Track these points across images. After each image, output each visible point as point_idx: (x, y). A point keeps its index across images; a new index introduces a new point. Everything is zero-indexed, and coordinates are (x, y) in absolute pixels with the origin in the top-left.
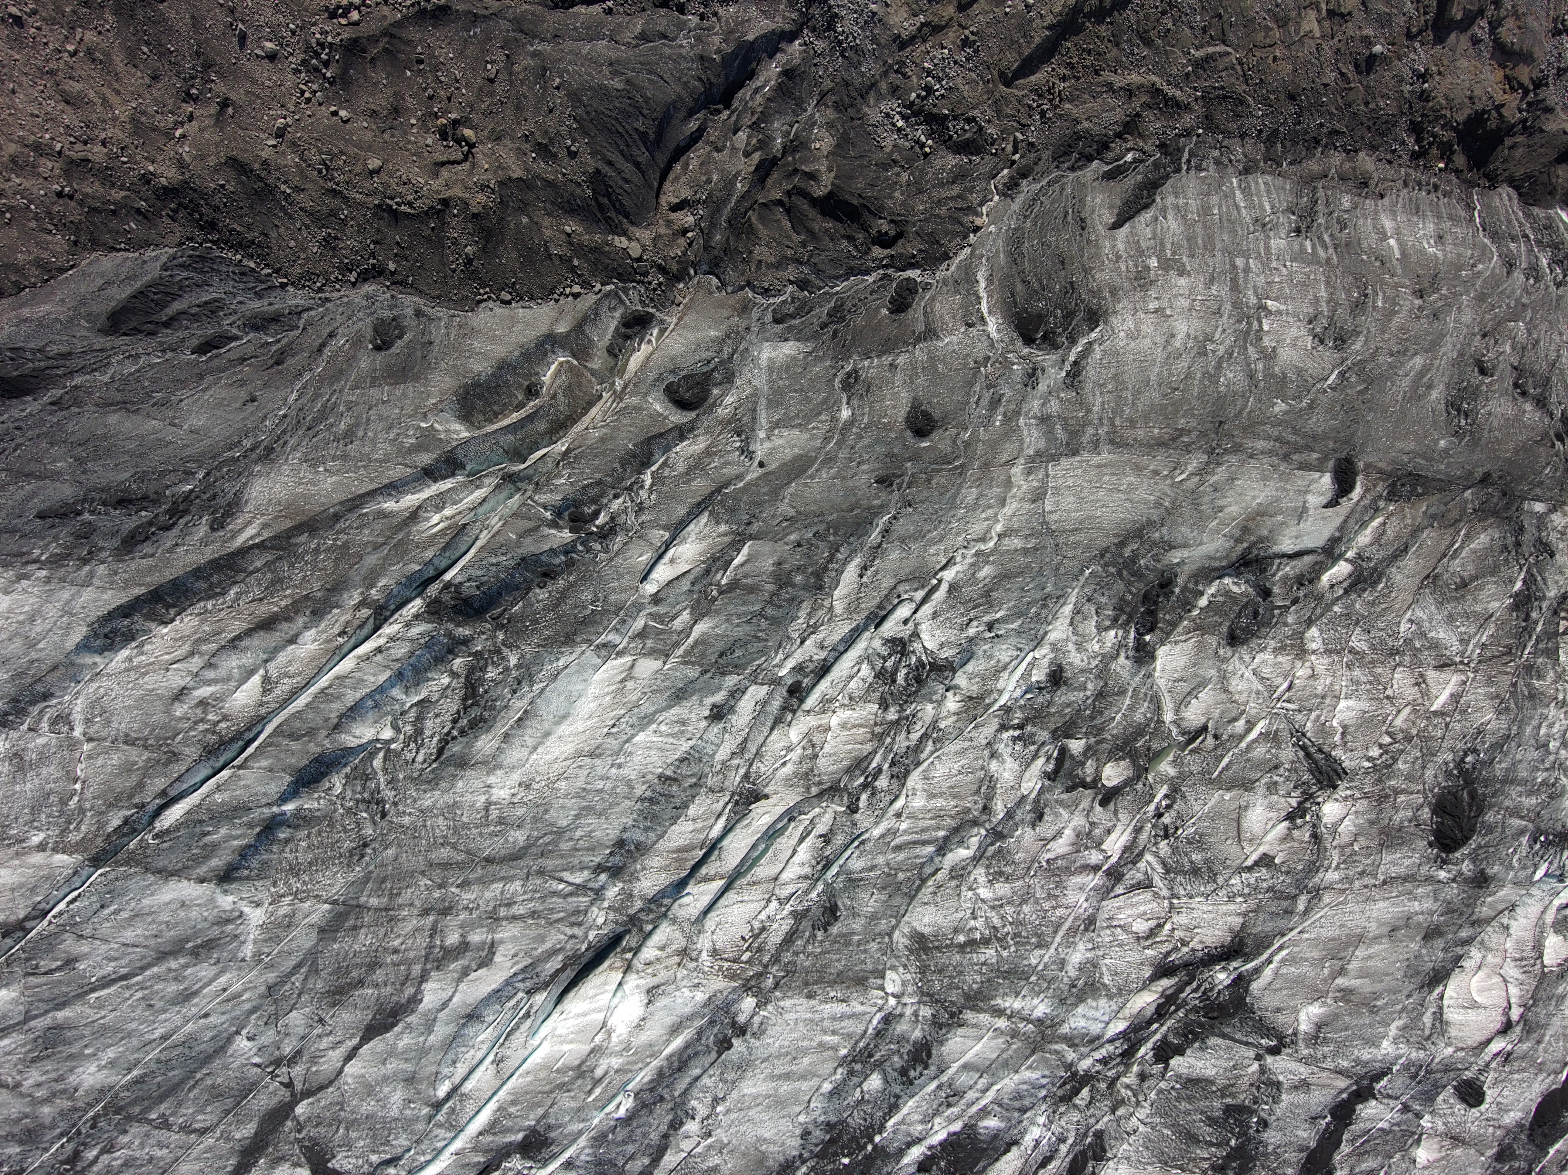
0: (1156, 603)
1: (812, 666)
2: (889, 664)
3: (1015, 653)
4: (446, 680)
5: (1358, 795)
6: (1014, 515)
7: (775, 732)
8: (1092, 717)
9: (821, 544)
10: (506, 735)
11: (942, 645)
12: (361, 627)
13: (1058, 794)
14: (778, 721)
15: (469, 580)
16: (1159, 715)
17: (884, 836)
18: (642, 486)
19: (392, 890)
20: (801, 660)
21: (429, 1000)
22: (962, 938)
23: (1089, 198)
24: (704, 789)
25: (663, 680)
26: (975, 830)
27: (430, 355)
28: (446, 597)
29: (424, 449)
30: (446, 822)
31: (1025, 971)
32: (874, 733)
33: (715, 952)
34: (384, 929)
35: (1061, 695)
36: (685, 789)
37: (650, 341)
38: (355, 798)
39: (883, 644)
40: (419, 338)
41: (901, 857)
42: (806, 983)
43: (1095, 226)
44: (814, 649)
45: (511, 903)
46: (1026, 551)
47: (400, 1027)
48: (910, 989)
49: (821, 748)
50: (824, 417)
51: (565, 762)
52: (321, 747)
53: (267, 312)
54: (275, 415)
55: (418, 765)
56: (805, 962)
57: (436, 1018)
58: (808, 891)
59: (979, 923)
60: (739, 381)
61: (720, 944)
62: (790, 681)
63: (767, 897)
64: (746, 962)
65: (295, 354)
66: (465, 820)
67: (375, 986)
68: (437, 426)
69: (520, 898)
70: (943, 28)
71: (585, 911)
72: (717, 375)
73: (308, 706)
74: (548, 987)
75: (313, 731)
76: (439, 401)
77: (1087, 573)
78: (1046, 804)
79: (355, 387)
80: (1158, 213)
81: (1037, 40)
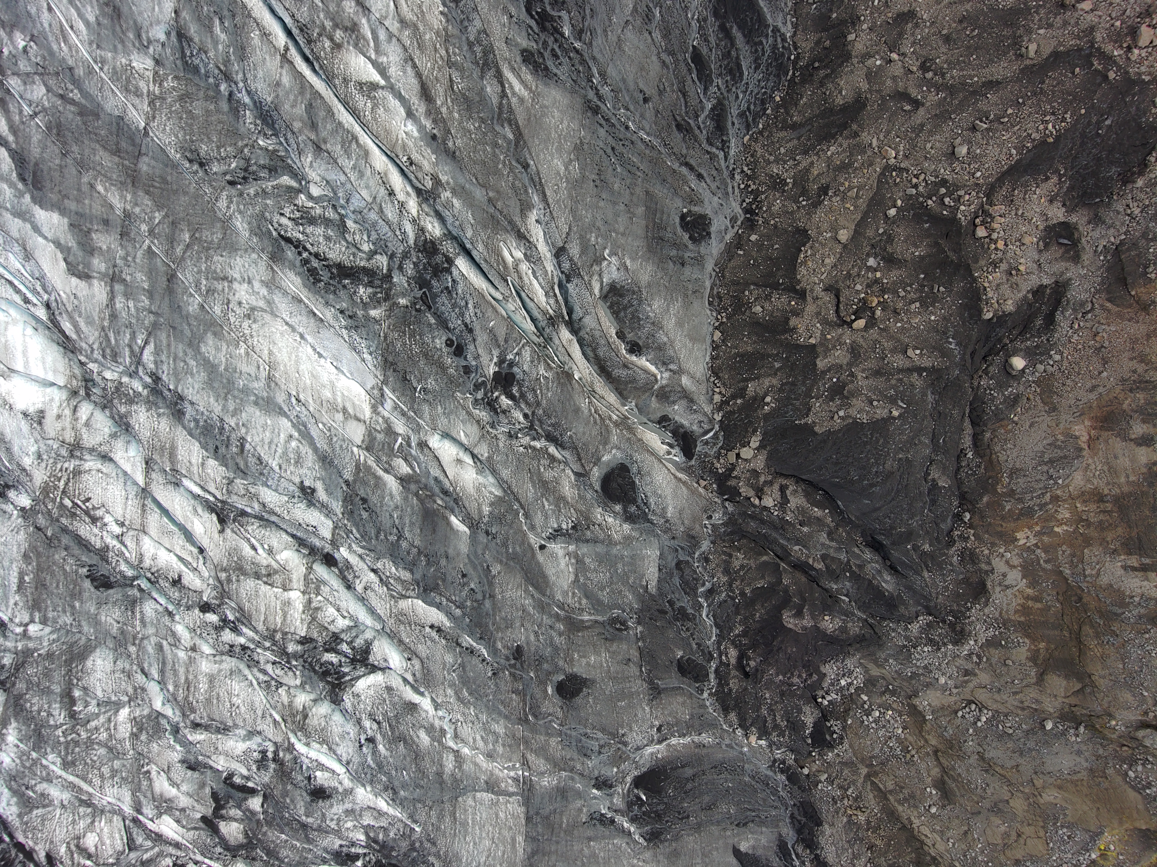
1: (350, 577)
8: (282, 818)
9: (464, 594)
10: (300, 301)
15: (454, 281)
17: (174, 634)
18: (534, 439)
19: (153, 186)
20: (355, 568)
21: (41, 215)
22: (77, 693)
23: (764, 829)
24: (232, 475)
25: (341, 446)
26: (178, 713)
27: (671, 264)
28: (439, 259)
29: (584, 251)
30: (216, 240)
31: (40, 748)
32: (275, 631)
33: (77, 473)
34: (115, 177)
35: (302, 796)
36: (232, 458)
37: (669, 453)
38: (253, 156)
39: (366, 641)
40: (687, 255)
41: (150, 650)
42: (39, 555)
43: (738, 834)
44: (365, 580)
45: (127, 296)
46: (439, 774)
47: (20, 186)
48: (31, 645)
49: (266, 583)
50: (584, 601)
51: (266, 352)
52: (300, 131)
53: (726, 120)
54: (629, 119)
55: (276, 218)
56: (59, 556)
57: (25, 220)
58: (126, 561)
59: (93, 708)
60: (626, 527)
61: (85, 477)
62: (336, 556)
63: (127, 523)
64: (61, 503)
65: (686, 142)
66: (215, 258)
67: (61, 166)
68: (605, 263)
69: (131, 304)
70: (920, 732)
71: (117, 362)
72: (633, 509)
73: (340, 123)
74: (52, 321)
75: (314, 126)
76: (626, 269)
77: (413, 826)
78: (202, 773)
79: (647, 192)
81: (900, 808)
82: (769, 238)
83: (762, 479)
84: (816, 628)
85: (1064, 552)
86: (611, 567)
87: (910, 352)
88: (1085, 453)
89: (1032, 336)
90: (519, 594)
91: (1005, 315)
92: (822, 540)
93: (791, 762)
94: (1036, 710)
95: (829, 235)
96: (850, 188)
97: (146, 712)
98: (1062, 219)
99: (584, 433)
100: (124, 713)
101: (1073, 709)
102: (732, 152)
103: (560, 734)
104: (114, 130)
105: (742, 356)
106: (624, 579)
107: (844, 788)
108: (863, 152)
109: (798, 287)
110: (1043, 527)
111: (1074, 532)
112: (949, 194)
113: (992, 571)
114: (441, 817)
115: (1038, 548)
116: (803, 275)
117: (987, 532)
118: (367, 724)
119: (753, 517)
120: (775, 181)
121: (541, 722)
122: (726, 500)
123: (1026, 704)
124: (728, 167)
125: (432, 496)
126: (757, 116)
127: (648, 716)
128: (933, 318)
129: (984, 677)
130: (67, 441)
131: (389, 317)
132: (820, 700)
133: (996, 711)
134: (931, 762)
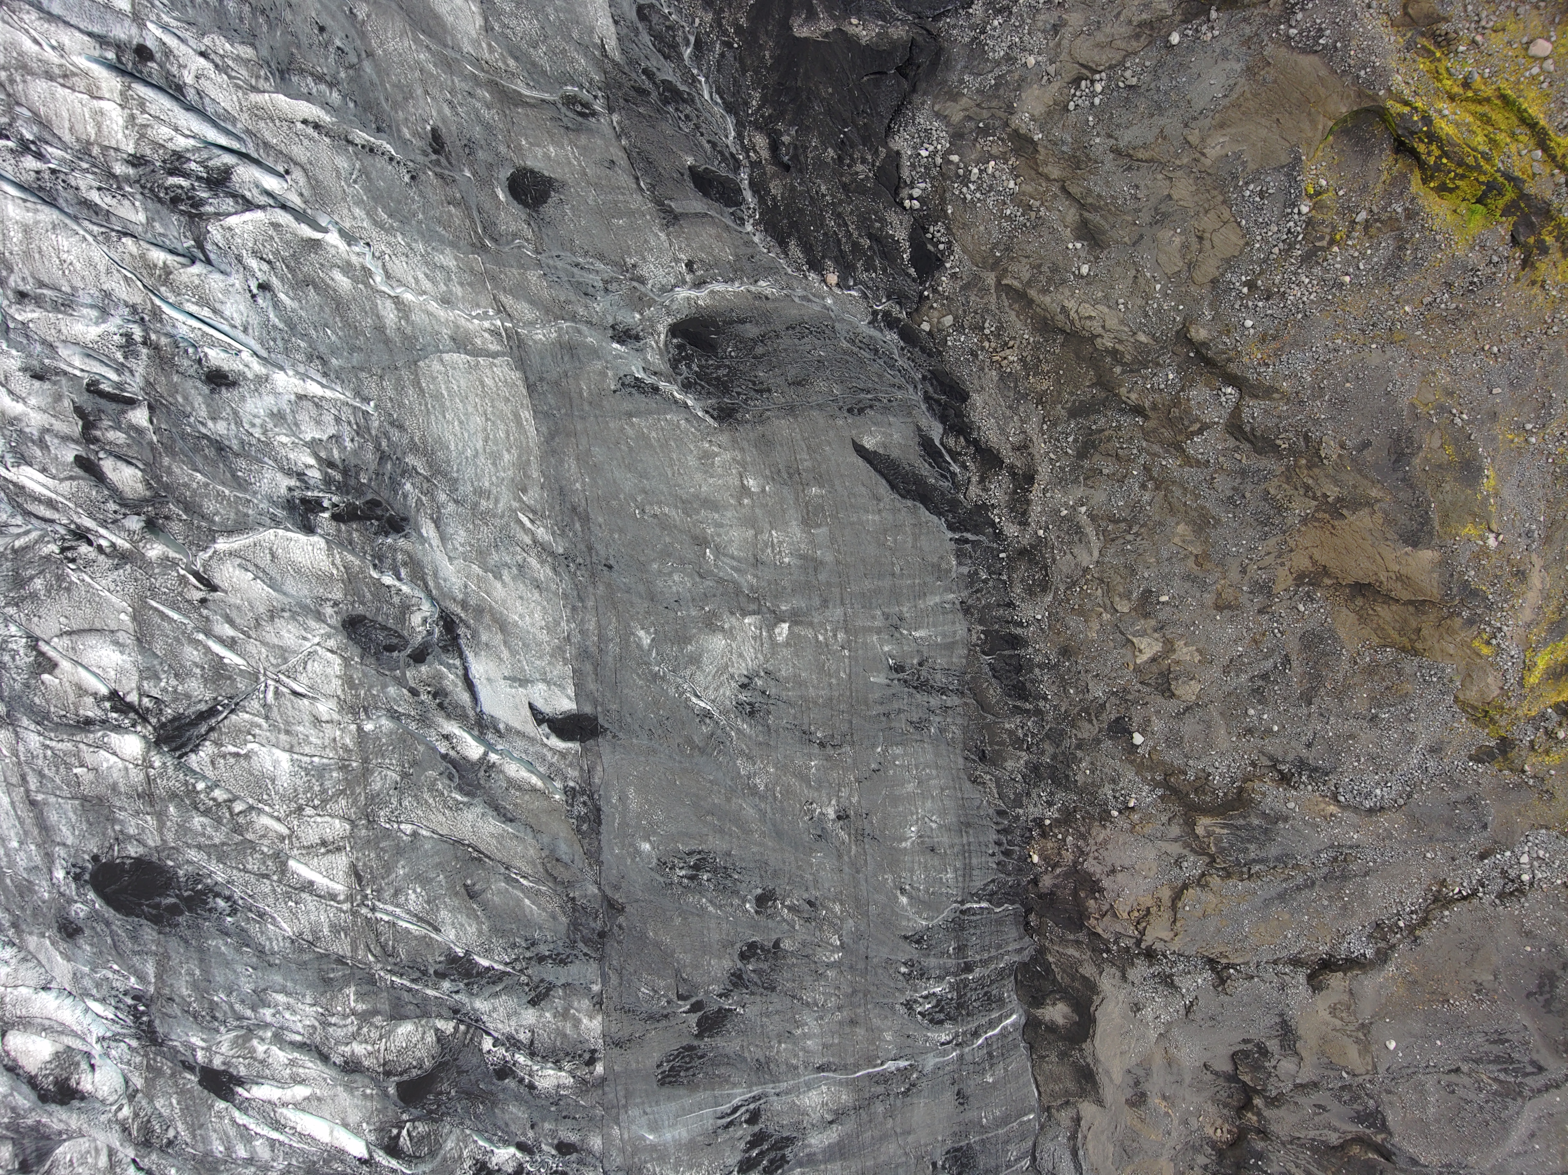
0: (368, 517)
2: (194, 168)
5: (152, 772)
6: (429, 314)
7: (87, 39)
8: (183, 436)
9: (331, 60)
11: (230, 230)
13: (70, 395)
14: (102, 42)
16: (221, 532)
20: (177, 54)
23: (892, 419)
32: (88, 143)
35: (197, 388)
39: (223, 167)
43: (855, 425)
46: (380, 329)
49: (63, 85)
50: (512, 62)
62: (148, 42)
70: (1036, 171)
77: (365, 408)
78: (55, 383)
80: (887, 500)
81: (1047, 299)
84: (842, 35)
90: (407, 45)
94: (1151, 24)
103: (539, 265)
107: (979, 328)
114: (400, 388)
118: (253, 263)
121: (507, 249)
127: (667, 245)
132: (907, 203)
133: (1111, 67)
134: (1062, 204)
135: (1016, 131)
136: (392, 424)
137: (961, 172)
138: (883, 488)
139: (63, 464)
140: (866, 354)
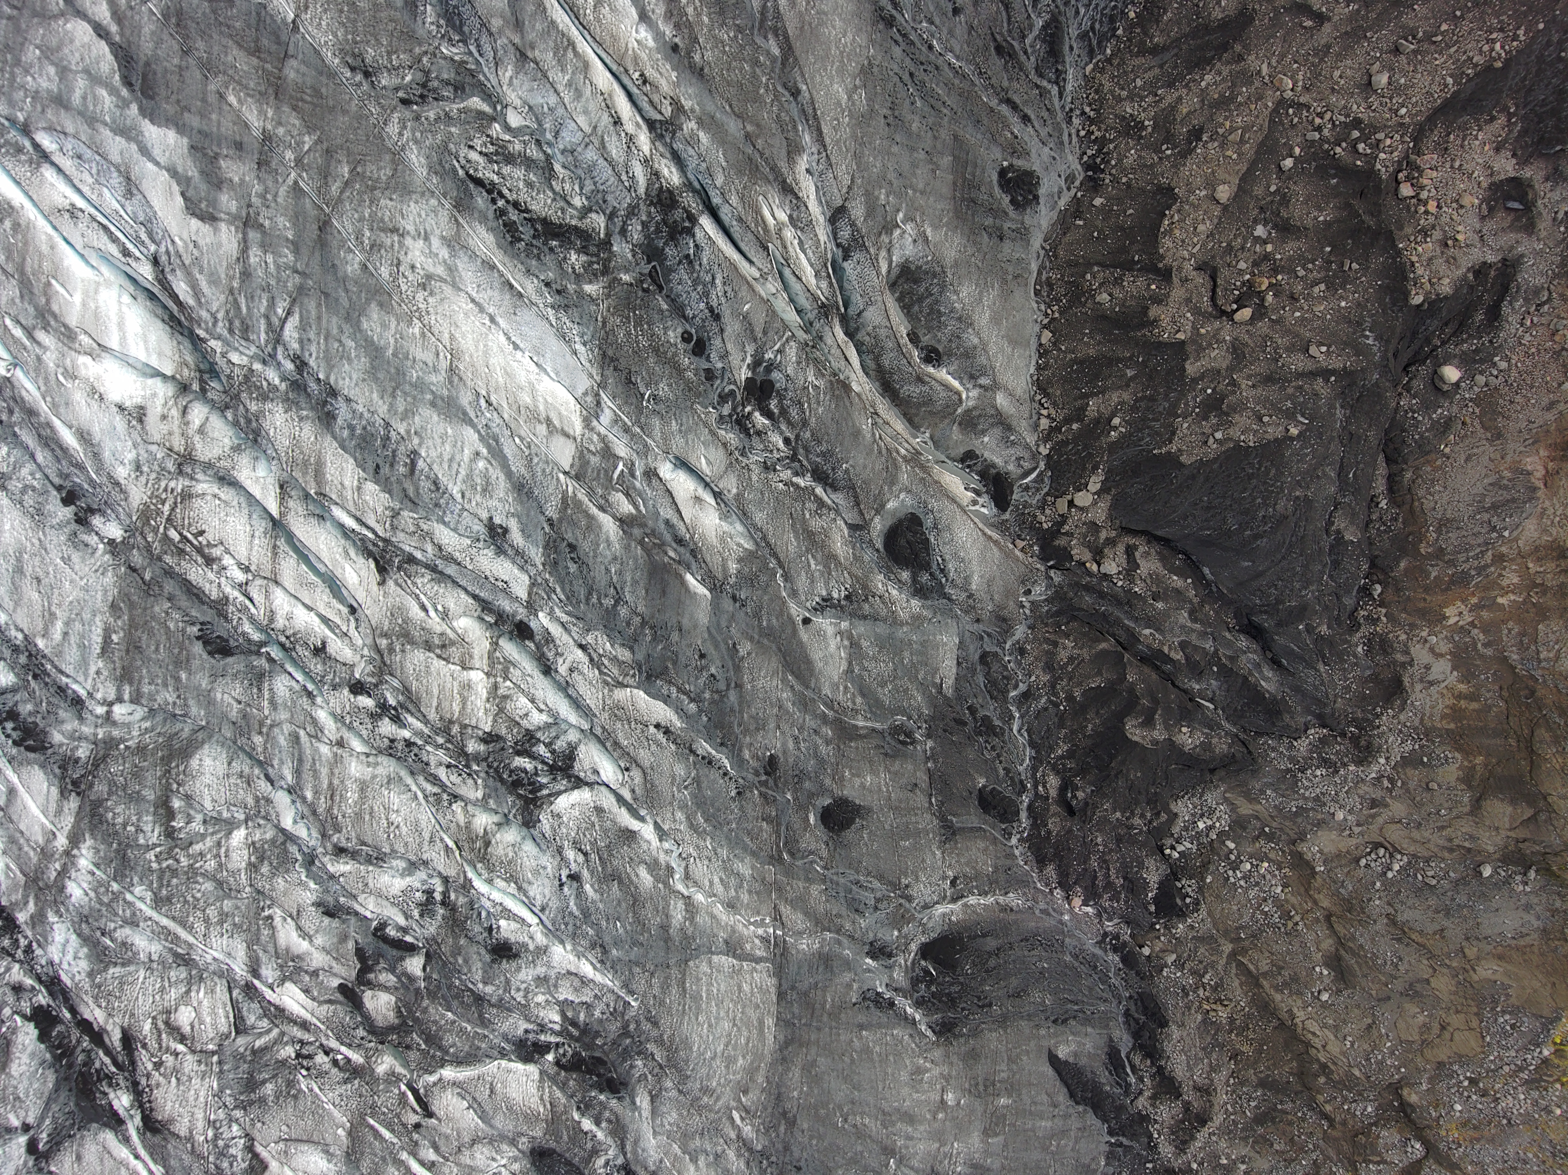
0: (590, 1072)
1: (550, 655)
2: (542, 750)
3: (538, 903)
4: (578, 202)
6: (713, 917)
7: (471, 601)
8: (450, 987)
9: (701, 681)
10: (493, 267)
11: (559, 816)
12: (651, 102)
13: (356, 936)
14: (485, 606)
16: (451, 1063)
17: (314, 722)
18: (797, 474)
19: (302, 100)
20: (558, 642)
21: (152, 132)
22: (176, 804)
23: (1089, 1030)
24: (397, 505)
25: (544, 471)
26: (315, 834)
27: (985, 236)
28: (678, 214)
29: (870, 212)
30: (384, 178)
31: (124, 876)
33: (187, 496)
34: (252, 85)
35: (479, 954)
36: (399, 481)
37: (975, 502)
38: (433, 68)
39: (569, 744)
40: (1007, 225)
41: (282, 741)
42: (132, 606)
43: (1056, 1035)
44: (570, 659)
45: (265, 247)
47: (125, 92)
48: (116, 733)
50: (859, 700)
51: (447, 336)
52: (500, 32)
53: (1062, 43)
54: (933, 36)
55: (463, 151)
56: (160, 608)
57: (129, 139)
58: (252, 620)
59: (197, 826)
60: (915, 604)
61: (197, 503)
62: (533, 625)
63: (253, 568)
64: (165, 534)
65: (1007, 71)
66: (383, 202)
67: (180, 67)
68: (897, 233)
69: (270, 259)
70: (1307, 891)
71: (247, 339)
72: (925, 578)
73: (553, 22)
74: (160, 282)
75: (518, 25)
76: (926, 240)
77: (629, 999)
78: (344, 921)
79: (956, 137)
80: (1062, 1107)
81: (1278, 997)
82: (1119, 201)
83: (1103, 535)
84: (1170, 742)
85: (1510, 630)
86: (895, 655)
87: (1313, 350)
88: (1539, 494)
89: (1470, 336)
90: (774, 683)
91: (1439, 299)
92: (1181, 621)
93: (1127, 938)
94: (1469, 850)
95: (1204, 193)
96: (1232, 130)
97: (268, 836)
98: (1512, 174)
99: (865, 467)
100: (239, 836)
101: (1521, 845)
102: (1069, 87)
103: (824, 881)
104: (253, 22)
105: (1081, 362)
106: (912, 673)
107: (1198, 975)
108: (1249, 83)
109: (1161, 265)
110: (1481, 599)
111: (1524, 602)
112: (1364, 138)
113: (1411, 663)
114: (665, 987)
115: (1475, 627)
116: (1168, 249)
117: (1404, 610)
119: (1088, 588)
120: (1128, 124)
121: (799, 863)
122: (1051, 567)
123: (1456, 842)
124: (1063, 107)
125: (662, 545)
126: (1103, 39)
127: (940, 863)
128: (1343, 304)
129: (1398, 808)
130: (176, 449)
131: (608, 296)
132: (1168, 851)
133: (1414, 856)
134: (1322, 931)
135: (1300, 855)
136: (648, 1019)
137: (1233, 857)
138: (1062, 1097)
139: (326, 988)
140: (1083, 969)
